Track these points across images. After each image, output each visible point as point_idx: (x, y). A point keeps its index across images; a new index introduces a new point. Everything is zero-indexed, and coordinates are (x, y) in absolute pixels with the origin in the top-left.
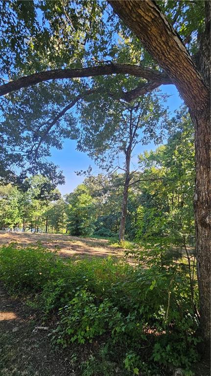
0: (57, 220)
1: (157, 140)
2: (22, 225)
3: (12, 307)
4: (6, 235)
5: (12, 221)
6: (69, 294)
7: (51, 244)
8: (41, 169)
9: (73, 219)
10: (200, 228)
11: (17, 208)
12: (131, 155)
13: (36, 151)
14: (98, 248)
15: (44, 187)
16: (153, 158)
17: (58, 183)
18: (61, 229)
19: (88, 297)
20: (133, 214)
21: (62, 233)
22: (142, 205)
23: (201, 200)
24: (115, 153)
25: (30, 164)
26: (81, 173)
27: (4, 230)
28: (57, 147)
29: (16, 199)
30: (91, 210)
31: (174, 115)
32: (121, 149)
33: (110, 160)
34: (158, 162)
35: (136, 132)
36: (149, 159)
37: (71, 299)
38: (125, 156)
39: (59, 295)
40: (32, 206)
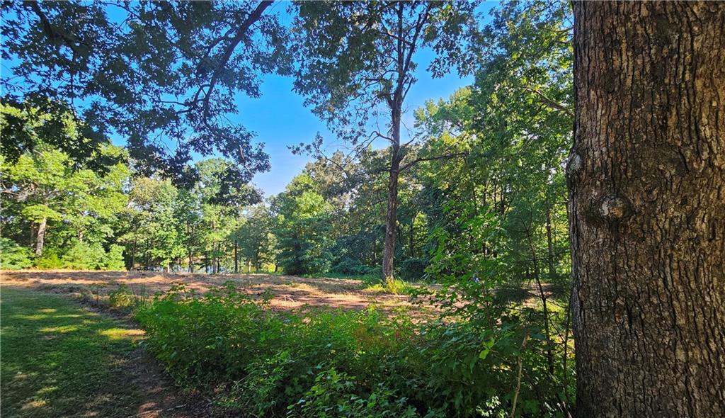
0: (254, 248)
1: (464, 66)
2: (187, 260)
3: (188, 409)
4: (158, 279)
5: (166, 254)
6: (300, 379)
7: (250, 292)
8: (218, 140)
9: (288, 244)
10: (584, 228)
11: (173, 227)
12: (403, 107)
13: (206, 100)
14: (342, 295)
15: (229, 178)
16: (444, 114)
17: (255, 169)
18: (265, 265)
19: (342, 381)
20: (407, 228)
21: (267, 272)
22: (425, 212)
23: (589, 169)
24: (369, 104)
25: (195, 131)
26: (302, 148)
27: (153, 270)
28: (248, 93)
29: (170, 210)
30: (323, 224)
31: (489, 20)
32: (381, 95)
33: (360, 120)
34: (455, 123)
35: (412, 60)
36: (436, 118)
37: (306, 388)
38: (388, 110)
39: (280, 381)
40: (203, 222)
